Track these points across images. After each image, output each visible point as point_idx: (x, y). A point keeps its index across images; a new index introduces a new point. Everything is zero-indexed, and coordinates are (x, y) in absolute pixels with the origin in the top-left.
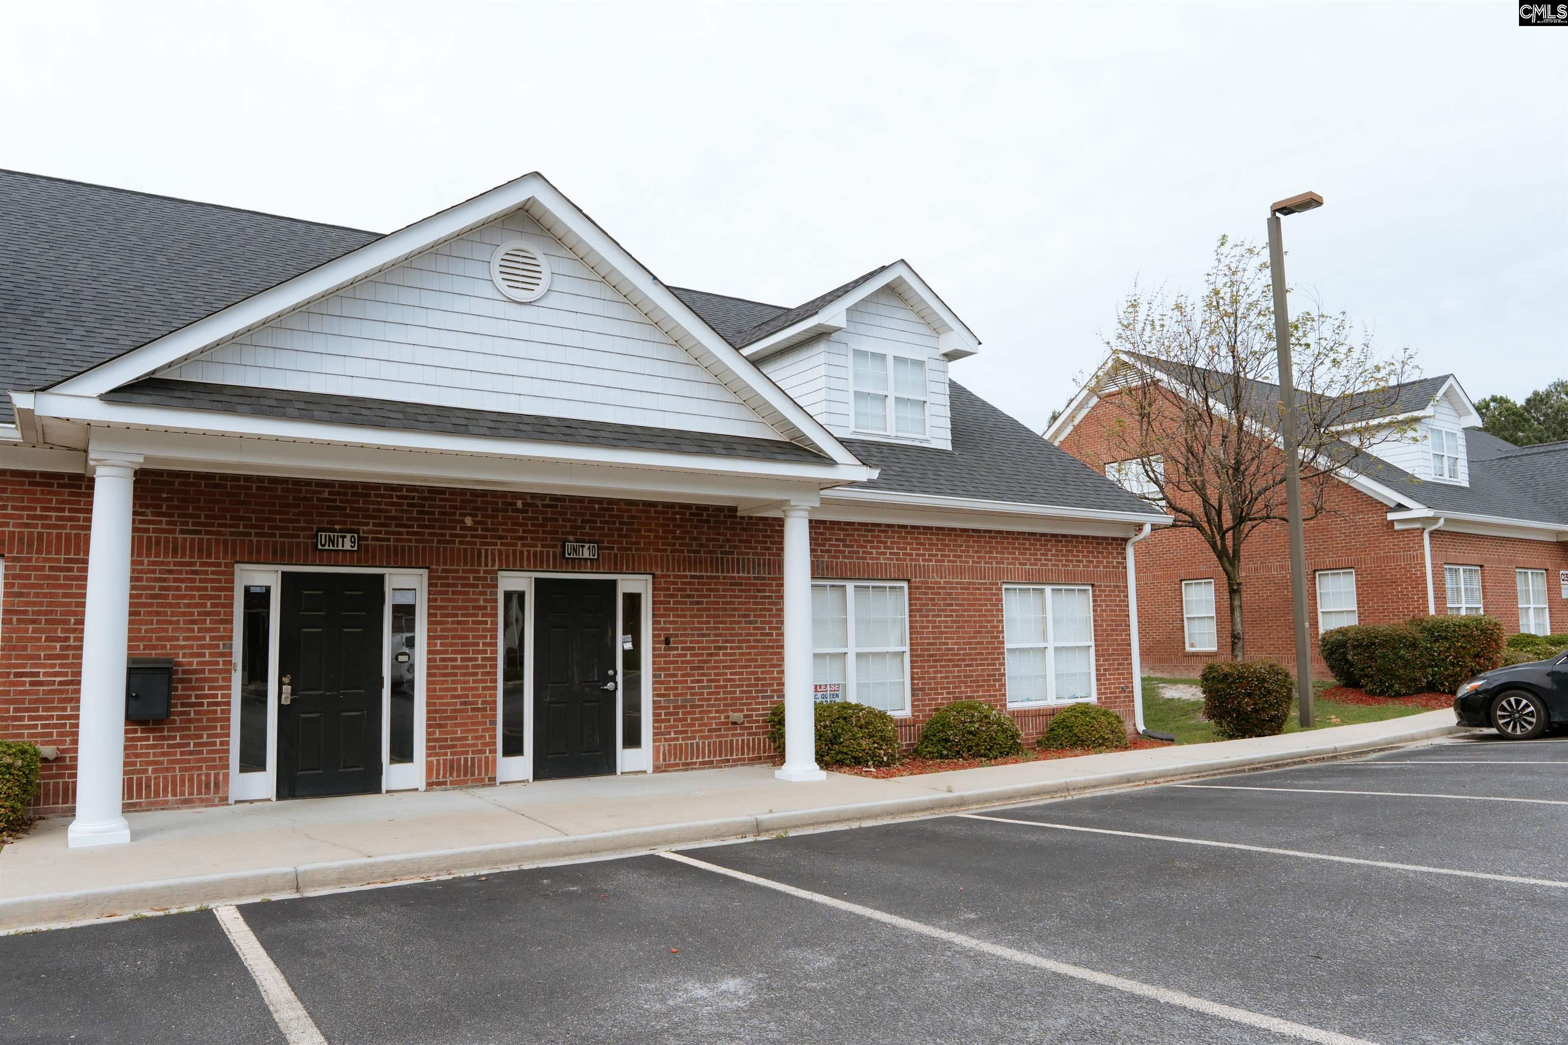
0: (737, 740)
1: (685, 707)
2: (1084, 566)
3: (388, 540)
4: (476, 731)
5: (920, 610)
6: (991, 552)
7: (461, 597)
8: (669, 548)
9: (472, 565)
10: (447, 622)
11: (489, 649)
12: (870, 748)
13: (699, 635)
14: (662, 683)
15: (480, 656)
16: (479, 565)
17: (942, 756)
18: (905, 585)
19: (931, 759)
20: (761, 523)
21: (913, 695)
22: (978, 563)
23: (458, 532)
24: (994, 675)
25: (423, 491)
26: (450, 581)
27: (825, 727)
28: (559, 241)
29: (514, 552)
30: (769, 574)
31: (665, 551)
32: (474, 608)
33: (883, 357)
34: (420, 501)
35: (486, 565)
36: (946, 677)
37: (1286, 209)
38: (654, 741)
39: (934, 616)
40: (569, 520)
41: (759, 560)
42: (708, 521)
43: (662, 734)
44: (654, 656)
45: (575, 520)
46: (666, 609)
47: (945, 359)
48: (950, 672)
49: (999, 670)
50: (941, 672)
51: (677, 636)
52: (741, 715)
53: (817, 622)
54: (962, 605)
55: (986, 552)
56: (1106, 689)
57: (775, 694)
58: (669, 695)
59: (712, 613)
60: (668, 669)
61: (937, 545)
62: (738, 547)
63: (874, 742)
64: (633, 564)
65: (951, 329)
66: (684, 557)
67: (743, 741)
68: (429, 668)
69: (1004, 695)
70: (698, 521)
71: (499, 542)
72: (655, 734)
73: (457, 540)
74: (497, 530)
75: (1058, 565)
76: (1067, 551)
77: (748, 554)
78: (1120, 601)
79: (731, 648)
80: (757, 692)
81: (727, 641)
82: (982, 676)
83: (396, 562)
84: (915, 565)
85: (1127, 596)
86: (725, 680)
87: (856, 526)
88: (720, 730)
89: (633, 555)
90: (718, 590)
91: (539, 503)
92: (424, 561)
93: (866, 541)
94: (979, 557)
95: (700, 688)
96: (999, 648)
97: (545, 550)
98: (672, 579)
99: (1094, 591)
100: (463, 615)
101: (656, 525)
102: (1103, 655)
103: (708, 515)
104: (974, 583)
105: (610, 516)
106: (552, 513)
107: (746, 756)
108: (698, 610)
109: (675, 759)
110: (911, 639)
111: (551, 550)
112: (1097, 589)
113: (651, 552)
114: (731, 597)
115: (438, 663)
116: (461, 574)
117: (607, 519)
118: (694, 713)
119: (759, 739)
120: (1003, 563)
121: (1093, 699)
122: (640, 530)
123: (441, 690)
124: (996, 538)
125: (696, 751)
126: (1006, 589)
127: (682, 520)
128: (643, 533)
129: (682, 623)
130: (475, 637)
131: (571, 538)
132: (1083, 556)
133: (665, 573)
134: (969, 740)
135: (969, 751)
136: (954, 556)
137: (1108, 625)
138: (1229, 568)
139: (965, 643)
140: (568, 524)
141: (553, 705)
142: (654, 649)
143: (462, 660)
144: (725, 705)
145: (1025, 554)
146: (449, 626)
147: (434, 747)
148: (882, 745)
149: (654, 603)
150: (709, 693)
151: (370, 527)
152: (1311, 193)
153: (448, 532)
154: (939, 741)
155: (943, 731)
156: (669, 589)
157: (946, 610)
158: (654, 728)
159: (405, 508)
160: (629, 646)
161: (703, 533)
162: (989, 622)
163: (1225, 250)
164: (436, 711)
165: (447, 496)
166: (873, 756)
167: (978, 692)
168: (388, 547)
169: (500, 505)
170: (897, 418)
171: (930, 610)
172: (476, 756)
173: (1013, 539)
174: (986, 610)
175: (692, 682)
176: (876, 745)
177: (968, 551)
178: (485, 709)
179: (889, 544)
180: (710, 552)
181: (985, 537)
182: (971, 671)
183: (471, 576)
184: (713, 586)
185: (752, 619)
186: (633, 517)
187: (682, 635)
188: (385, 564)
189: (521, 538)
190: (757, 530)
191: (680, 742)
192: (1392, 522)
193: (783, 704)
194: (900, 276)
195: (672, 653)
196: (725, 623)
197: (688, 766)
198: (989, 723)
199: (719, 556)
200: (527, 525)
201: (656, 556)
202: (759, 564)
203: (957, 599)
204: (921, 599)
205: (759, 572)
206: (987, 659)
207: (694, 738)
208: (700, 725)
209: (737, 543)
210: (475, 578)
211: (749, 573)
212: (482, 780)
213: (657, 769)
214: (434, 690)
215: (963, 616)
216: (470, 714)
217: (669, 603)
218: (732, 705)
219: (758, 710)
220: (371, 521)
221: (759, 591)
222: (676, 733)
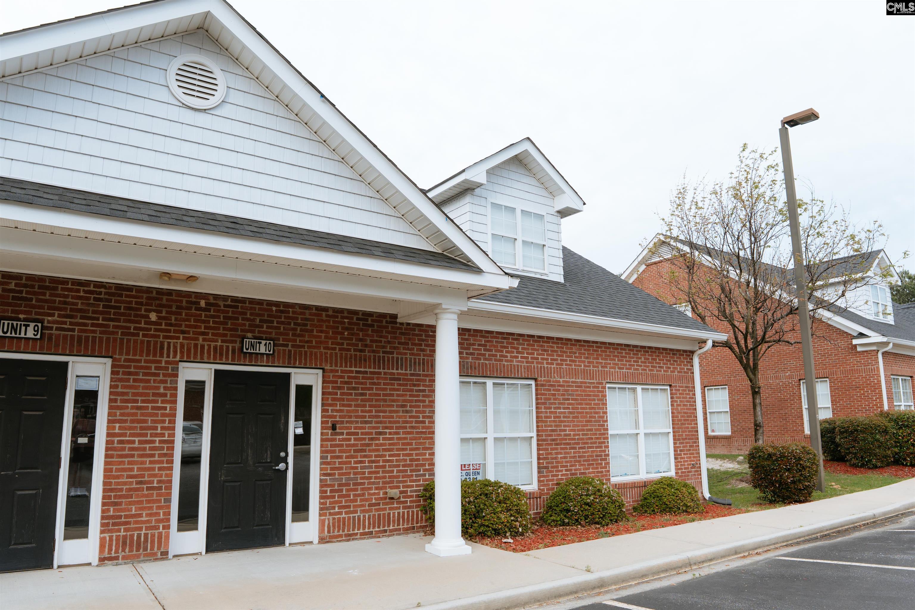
0: (394, 513)
1: (348, 485)
2: (664, 371)
3: (73, 330)
4: (151, 508)
5: (545, 403)
6: (598, 359)
7: (142, 385)
8: (337, 347)
9: (155, 355)
10: (127, 407)
11: (166, 433)
12: (508, 522)
13: (362, 422)
14: (328, 463)
15: (157, 439)
16: (162, 355)
17: (564, 524)
18: (533, 382)
19: (555, 526)
20: (417, 328)
21: (539, 472)
22: (588, 366)
23: (143, 325)
24: (601, 456)
25: (110, 288)
26: (132, 370)
27: (469, 503)
28: (236, 60)
29: (196, 346)
30: (424, 371)
31: (334, 349)
32: (154, 395)
33: (512, 210)
34: (106, 297)
35: (168, 356)
36: (565, 458)
37: (792, 122)
38: (320, 515)
39: (555, 408)
40: (248, 320)
41: (415, 359)
42: (372, 326)
43: (327, 509)
44: (322, 440)
45: (254, 320)
46: (333, 399)
47: (558, 215)
48: (568, 453)
49: (605, 451)
50: (561, 453)
51: (342, 422)
52: (397, 491)
53: (464, 412)
54: (576, 400)
55: (594, 359)
56: (681, 465)
57: (427, 473)
58: (334, 474)
59: (374, 403)
60: (334, 451)
61: (557, 351)
62: (397, 348)
63: (511, 516)
64: (306, 359)
65: (564, 192)
66: (351, 355)
67: (399, 513)
68: (107, 449)
69: (609, 471)
70: (364, 325)
71: (181, 336)
72: (321, 509)
73: (141, 333)
74: (181, 326)
75: (646, 370)
76: (653, 359)
77: (406, 354)
78: (690, 398)
79: (390, 433)
80: (411, 471)
81: (386, 428)
82: (592, 456)
83: (79, 351)
84: (541, 367)
85: (694, 395)
86: (384, 461)
87: (495, 335)
88: (379, 504)
89: (306, 352)
90: (379, 384)
91: (221, 303)
92: (107, 350)
93: (502, 347)
94: (589, 362)
95: (362, 468)
96: (604, 434)
97: (225, 344)
98: (339, 374)
99: (671, 390)
100: (143, 401)
101: (327, 327)
102: (679, 440)
103: (373, 321)
104: (585, 383)
105: (286, 318)
106: (233, 312)
107: (401, 527)
108: (362, 400)
109: (338, 531)
110: (538, 426)
111: (230, 346)
112: (674, 389)
113: (322, 350)
114: (391, 390)
115: (116, 445)
116: (143, 364)
117: (283, 320)
118: (356, 490)
119: (413, 512)
120: (607, 367)
121: (672, 473)
122: (312, 331)
123: (117, 470)
124: (601, 347)
125: (358, 523)
126: (609, 388)
127: (349, 323)
128: (315, 333)
129: (348, 411)
130: (154, 421)
131: (250, 335)
132: (664, 364)
133: (333, 368)
134: (586, 510)
135: (586, 519)
136: (570, 361)
137: (682, 416)
138: (752, 376)
139: (578, 430)
140: (247, 323)
141: (227, 484)
142: (322, 434)
143: (140, 442)
144: (384, 483)
145: (622, 361)
146: (129, 411)
147: (107, 524)
148: (517, 518)
149: (323, 393)
150: (370, 473)
151: (56, 318)
152: (811, 109)
153: (132, 326)
154: (561, 511)
155: (564, 503)
156: (336, 382)
157: (564, 404)
158: (321, 503)
159: (92, 301)
160: (300, 431)
161: (368, 335)
162: (597, 413)
163: (746, 153)
164: (111, 490)
165: (134, 293)
166: (511, 528)
167: (589, 469)
168: (72, 337)
169: (184, 304)
170: (524, 256)
171: (552, 404)
172: (149, 532)
173: (614, 349)
174: (595, 404)
175: (356, 463)
176: (512, 518)
177: (581, 357)
178: (160, 488)
179: (520, 350)
180: (373, 351)
181: (593, 346)
182: (584, 452)
183: (153, 366)
184: (375, 381)
185: (408, 408)
186: (307, 319)
187: (347, 422)
188: (68, 352)
189: (203, 334)
190: (414, 335)
191: (344, 515)
192: (855, 346)
193: (434, 482)
194: (526, 150)
195: (338, 437)
196: (385, 412)
197: (350, 537)
198: (601, 496)
199: (381, 355)
200: (209, 322)
201: (326, 353)
202: (415, 363)
203: (572, 395)
204: (545, 394)
205: (415, 370)
206: (595, 443)
207: (356, 512)
208: (361, 500)
209: (397, 345)
210: (156, 368)
211: (406, 370)
212: (155, 554)
213: (322, 540)
214: (111, 470)
215: (578, 408)
216: (145, 492)
217: (336, 394)
218: (390, 483)
219: (412, 486)
220: (57, 313)
221: (415, 385)
222: (340, 507)
